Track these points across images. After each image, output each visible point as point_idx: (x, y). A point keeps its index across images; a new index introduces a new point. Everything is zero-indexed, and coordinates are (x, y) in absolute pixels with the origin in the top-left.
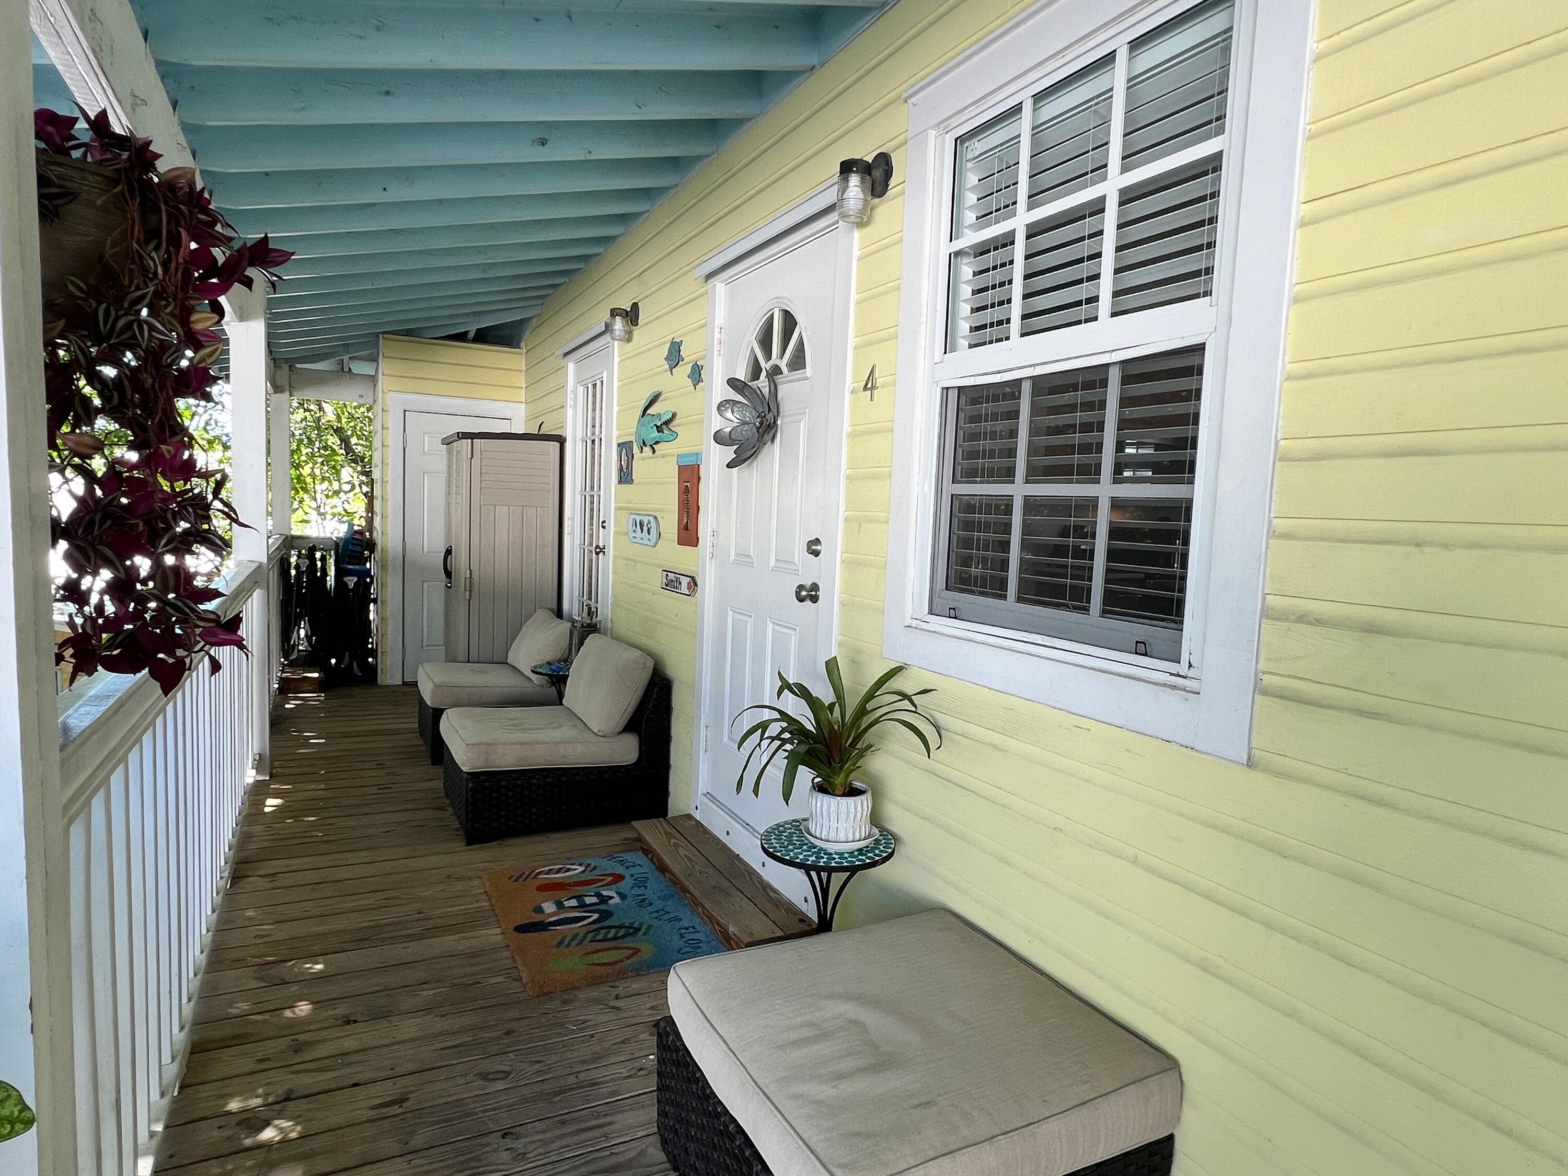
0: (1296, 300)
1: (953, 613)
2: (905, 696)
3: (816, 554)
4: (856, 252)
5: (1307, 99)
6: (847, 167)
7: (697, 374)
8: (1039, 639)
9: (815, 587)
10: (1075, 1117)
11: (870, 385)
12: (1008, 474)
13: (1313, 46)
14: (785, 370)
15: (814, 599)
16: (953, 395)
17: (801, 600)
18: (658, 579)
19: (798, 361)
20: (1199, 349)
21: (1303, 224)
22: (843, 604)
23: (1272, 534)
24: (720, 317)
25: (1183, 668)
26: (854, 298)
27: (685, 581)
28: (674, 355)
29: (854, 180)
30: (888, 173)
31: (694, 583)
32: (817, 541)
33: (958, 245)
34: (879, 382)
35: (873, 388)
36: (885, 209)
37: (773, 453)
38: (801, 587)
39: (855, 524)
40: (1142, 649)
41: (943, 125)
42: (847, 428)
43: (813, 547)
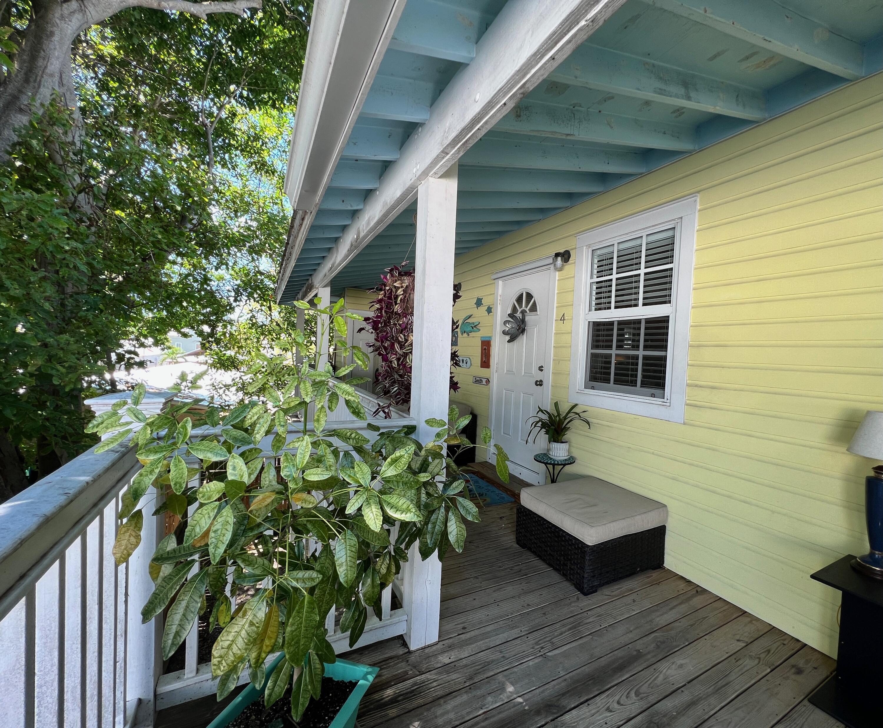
0: (693, 307)
1: (593, 388)
2: (577, 414)
3: (542, 370)
4: (557, 278)
5: (694, 259)
6: (557, 255)
7: (489, 310)
8: (622, 394)
9: (541, 381)
10: (643, 516)
11: (563, 319)
12: (610, 347)
13: (695, 247)
14: (528, 312)
15: (541, 385)
16: (591, 324)
17: (537, 385)
18: (471, 379)
19: (534, 308)
20: (668, 317)
21: (694, 289)
22: (552, 386)
23: (688, 365)
24: (500, 292)
25: (665, 400)
26: (556, 292)
27: (484, 381)
28: (479, 303)
29: (559, 259)
30: (569, 256)
31: (488, 381)
32: (542, 367)
33: (593, 281)
34: (566, 318)
35: (564, 320)
36: (568, 267)
37: (523, 339)
38: (537, 381)
39: (557, 361)
40: (653, 396)
41: (589, 246)
42: (554, 332)
43: (541, 369)
